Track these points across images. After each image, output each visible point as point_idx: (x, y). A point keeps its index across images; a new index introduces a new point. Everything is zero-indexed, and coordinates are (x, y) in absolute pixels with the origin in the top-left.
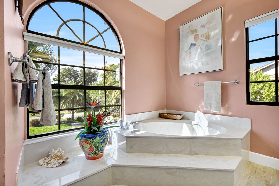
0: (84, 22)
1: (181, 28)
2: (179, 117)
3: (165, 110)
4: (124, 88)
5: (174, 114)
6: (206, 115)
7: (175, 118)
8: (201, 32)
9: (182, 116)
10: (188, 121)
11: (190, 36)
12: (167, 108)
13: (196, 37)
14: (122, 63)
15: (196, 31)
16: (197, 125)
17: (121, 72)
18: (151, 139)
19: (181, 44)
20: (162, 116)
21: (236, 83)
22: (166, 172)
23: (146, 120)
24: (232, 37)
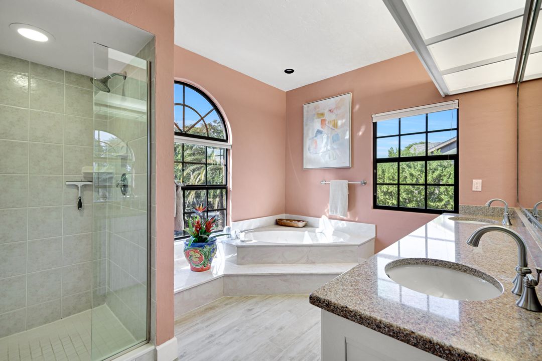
0: (184, 105)
1: (305, 106)
2: (301, 224)
3: (285, 214)
4: (231, 187)
5: (295, 220)
6: (332, 220)
7: (295, 225)
8: (329, 117)
9: (304, 222)
10: (312, 229)
11: (316, 120)
12: (286, 212)
13: (323, 122)
14: (228, 154)
15: (322, 115)
16: (321, 233)
17: (226, 165)
18: (266, 248)
19: (305, 128)
20: (279, 223)
21: (363, 184)
22: (280, 280)
23: (258, 228)
24: (359, 130)
